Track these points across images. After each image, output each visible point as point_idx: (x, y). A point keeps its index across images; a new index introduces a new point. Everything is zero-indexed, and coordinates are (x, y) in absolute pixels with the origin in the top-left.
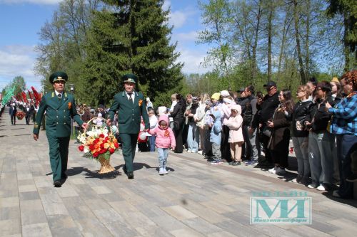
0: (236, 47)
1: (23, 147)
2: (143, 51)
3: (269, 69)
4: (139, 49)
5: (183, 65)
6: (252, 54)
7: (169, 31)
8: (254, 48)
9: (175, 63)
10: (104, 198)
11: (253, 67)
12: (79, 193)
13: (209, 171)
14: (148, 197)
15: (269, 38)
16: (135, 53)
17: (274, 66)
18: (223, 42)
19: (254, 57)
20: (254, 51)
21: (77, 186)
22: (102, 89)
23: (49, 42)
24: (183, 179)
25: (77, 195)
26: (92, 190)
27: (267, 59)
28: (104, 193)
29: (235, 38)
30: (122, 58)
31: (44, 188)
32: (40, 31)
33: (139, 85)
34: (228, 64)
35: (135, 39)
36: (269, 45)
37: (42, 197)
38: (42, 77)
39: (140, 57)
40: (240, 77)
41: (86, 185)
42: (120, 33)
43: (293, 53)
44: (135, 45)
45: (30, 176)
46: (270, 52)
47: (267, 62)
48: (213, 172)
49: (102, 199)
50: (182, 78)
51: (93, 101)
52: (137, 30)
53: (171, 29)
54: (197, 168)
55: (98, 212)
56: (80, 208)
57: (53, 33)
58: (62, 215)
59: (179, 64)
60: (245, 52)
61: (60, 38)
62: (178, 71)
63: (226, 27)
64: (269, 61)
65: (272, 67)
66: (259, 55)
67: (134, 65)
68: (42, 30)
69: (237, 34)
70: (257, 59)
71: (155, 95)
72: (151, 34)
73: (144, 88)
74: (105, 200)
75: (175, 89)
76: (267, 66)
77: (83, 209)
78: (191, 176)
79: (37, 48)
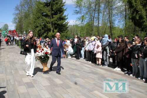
0: (87, 16)
2: (56, 17)
3: (98, 25)
4: (54, 16)
5: (69, 22)
7: (65, 10)
9: (66, 21)
11: (93, 24)
12: (49, 83)
13: (94, 69)
15: (99, 14)
16: (53, 18)
17: (100, 24)
18: (83, 14)
19: (93, 20)
20: (93, 18)
22: (40, 30)
23: (18, 12)
24: (88, 74)
25: (50, 85)
26: (54, 81)
27: (98, 20)
28: (60, 83)
29: (87, 13)
30: (48, 19)
32: (15, 8)
33: (54, 29)
34: (84, 22)
35: (53, 12)
36: (99, 16)
37: (35, 86)
38: (15, 25)
39: (55, 19)
40: (88, 27)
41: (50, 78)
42: (47, 10)
44: (52, 14)
46: (99, 18)
48: (97, 70)
49: (61, 87)
50: (68, 27)
52: (53, 9)
53: (66, 9)
54: (89, 68)
56: (55, 93)
57: (20, 9)
59: (67, 22)
60: (90, 18)
61: (22, 10)
62: (67, 24)
63: (83, 9)
64: (98, 22)
66: (95, 20)
67: (52, 22)
72: (59, 11)
74: (63, 88)
75: (66, 31)
78: (89, 73)
79: (14, 14)
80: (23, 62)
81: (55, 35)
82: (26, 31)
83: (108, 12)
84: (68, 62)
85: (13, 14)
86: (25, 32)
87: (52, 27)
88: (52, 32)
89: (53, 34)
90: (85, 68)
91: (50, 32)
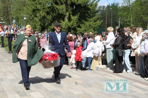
22: (44, 17)
33: (71, 15)
51: (35, 25)
71: (82, 23)
73: (75, 18)
75: (93, 18)
80: (15, 78)
81: (72, 25)
82: (17, 19)
84: (100, 77)
86: (14, 21)
87: (67, 11)
88: (66, 20)
89: (70, 24)
90: (134, 89)
91: (64, 20)
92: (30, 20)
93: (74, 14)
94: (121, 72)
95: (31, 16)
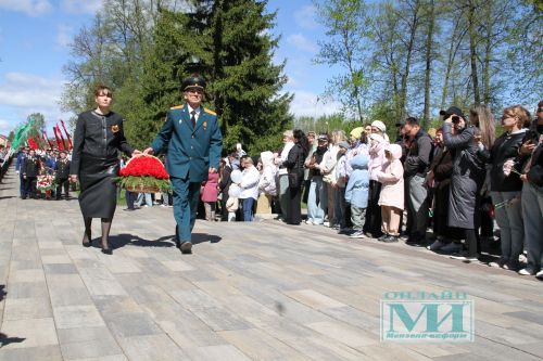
0: (376, 74)
1: (42, 212)
2: (235, 73)
3: (426, 111)
4: (226, 69)
5: (292, 98)
6: (400, 87)
7: (274, 44)
8: (404, 77)
10: (183, 276)
11: (403, 106)
12: (142, 269)
14: (255, 277)
15: (428, 63)
16: (222, 75)
17: (435, 106)
19: (404, 90)
20: (404, 83)
21: (136, 259)
23: (85, 60)
25: (140, 271)
27: (423, 95)
28: (182, 269)
29: (375, 62)
31: (84, 260)
32: (73, 42)
34: (361, 100)
35: (223, 53)
36: (428, 74)
37: (82, 271)
39: (231, 79)
42: (199, 43)
43: (466, 86)
45: (59, 244)
46: (427, 80)
47: (423, 100)
52: (225, 40)
53: (277, 40)
55: (177, 294)
56: (146, 288)
57: (92, 45)
58: (118, 297)
61: (103, 53)
65: (431, 108)
66: (411, 89)
67: (218, 93)
68: (76, 40)
69: (379, 54)
70: (408, 94)
72: (247, 48)
73: (233, 130)
74: (186, 279)
76: (423, 106)
77: (152, 289)
78: (320, 253)
79: (66, 69)
83: (469, 51)
84: (253, 228)
85: (65, 67)
90: (309, 242)
92: (140, 137)
93: (232, 123)
94: (298, 224)
95: (143, 129)
